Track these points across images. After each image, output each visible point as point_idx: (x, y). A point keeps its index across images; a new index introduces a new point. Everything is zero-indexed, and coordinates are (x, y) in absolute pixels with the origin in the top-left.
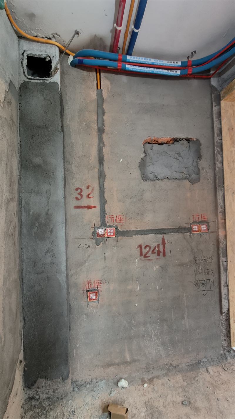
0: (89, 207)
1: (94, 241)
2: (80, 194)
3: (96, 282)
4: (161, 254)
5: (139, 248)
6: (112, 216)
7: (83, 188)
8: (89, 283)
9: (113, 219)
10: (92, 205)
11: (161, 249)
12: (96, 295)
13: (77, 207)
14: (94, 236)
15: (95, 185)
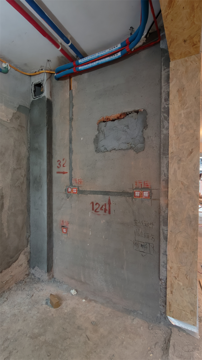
0: (64, 173)
1: (66, 195)
2: (59, 164)
3: (66, 222)
4: (107, 212)
5: (92, 204)
6: (76, 180)
7: (61, 160)
8: (63, 222)
9: (76, 182)
10: (65, 171)
11: (107, 208)
12: (66, 231)
13: (58, 173)
14: (66, 192)
15: (67, 158)
